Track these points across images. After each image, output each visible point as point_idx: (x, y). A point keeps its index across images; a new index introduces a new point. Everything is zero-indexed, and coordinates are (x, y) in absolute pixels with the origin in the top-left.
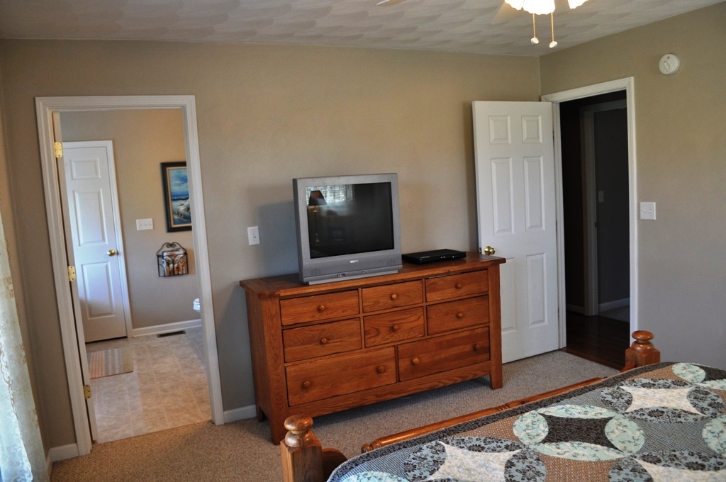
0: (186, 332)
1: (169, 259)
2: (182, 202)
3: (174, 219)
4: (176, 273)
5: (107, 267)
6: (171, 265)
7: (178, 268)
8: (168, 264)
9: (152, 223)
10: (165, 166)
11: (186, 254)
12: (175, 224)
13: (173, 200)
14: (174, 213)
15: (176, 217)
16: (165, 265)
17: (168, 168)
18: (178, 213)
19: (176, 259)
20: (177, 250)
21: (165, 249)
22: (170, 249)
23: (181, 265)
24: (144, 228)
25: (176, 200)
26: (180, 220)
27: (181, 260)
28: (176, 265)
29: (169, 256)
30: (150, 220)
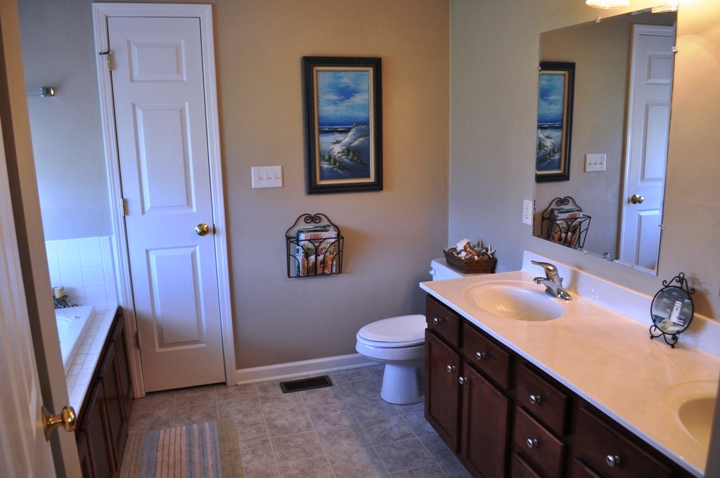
0: (334, 381)
1: (310, 245)
2: (338, 137)
3: (321, 168)
4: (320, 271)
5: (193, 255)
6: (312, 258)
7: (323, 262)
8: (307, 255)
9: (279, 175)
10: (310, 63)
11: (339, 237)
12: (322, 179)
13: (322, 132)
14: (322, 158)
15: (325, 165)
16: (300, 256)
17: (316, 68)
18: (330, 157)
19: (323, 245)
20: (325, 229)
21: (303, 225)
22: (311, 226)
23: (330, 257)
24: (264, 184)
25: (326, 132)
26: (331, 171)
27: (332, 248)
28: (321, 258)
29: (309, 240)
30: (277, 170)
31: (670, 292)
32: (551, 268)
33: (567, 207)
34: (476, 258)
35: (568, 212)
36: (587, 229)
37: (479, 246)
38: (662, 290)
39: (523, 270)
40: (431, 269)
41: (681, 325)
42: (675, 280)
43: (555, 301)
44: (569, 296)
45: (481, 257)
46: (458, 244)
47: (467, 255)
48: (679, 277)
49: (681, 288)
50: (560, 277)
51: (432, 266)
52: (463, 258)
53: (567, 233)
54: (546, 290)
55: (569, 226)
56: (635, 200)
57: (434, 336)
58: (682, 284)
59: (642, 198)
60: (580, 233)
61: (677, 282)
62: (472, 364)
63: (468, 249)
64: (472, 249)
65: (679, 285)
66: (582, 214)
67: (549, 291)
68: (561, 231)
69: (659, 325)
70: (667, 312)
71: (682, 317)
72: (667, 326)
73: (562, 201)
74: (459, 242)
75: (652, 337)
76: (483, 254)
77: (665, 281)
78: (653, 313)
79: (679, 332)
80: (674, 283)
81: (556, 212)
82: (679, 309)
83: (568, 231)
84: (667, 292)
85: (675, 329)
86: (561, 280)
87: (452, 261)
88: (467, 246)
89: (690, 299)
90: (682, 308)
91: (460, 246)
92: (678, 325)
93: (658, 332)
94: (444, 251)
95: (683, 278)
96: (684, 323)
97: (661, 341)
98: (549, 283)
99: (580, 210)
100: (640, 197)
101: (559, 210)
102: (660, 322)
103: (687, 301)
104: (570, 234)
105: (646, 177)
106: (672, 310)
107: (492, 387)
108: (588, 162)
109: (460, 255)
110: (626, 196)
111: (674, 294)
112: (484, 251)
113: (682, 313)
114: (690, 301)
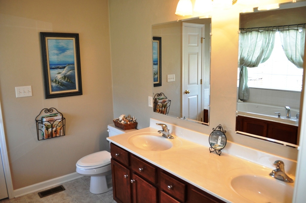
0: (65, 187)
1: (49, 124)
2: (60, 70)
3: (52, 86)
4: (54, 135)
6: (50, 130)
7: (56, 131)
8: (47, 129)
9: (30, 90)
10: (44, 36)
11: (63, 118)
12: (52, 91)
13: (51, 68)
14: (52, 81)
15: (54, 85)
16: (44, 129)
17: (47, 38)
18: (56, 81)
19: (55, 123)
20: (55, 115)
21: (44, 114)
22: (48, 114)
23: (58, 128)
24: (22, 95)
25: (53, 68)
26: (57, 87)
27: (59, 124)
28: (54, 129)
29: (48, 121)
30: (29, 88)
31: (216, 133)
32: (164, 126)
33: (161, 97)
34: (129, 123)
35: (162, 99)
36: (170, 106)
37: (128, 117)
38: (213, 132)
39: (150, 126)
40: (108, 129)
41: (222, 146)
42: (217, 128)
43: (167, 140)
44: (172, 137)
45: (131, 122)
46: (119, 117)
47: (124, 122)
48: (219, 126)
49: (220, 131)
50: (168, 129)
51: (108, 128)
52: (123, 124)
53: (162, 108)
54: (163, 135)
55: (163, 105)
56: (186, 93)
57: (116, 162)
58: (220, 129)
59: (189, 91)
60: (167, 108)
61: (219, 128)
62: (136, 173)
63: (124, 119)
64: (126, 119)
65: (219, 129)
66: (167, 99)
67: (164, 136)
68: (160, 107)
69: (213, 147)
70: (216, 141)
71: (222, 143)
72: (216, 147)
73: (159, 95)
74: (120, 116)
75: (211, 152)
76: (131, 121)
77: (214, 128)
78: (210, 142)
79: (221, 149)
80: (217, 129)
81: (157, 100)
82: (221, 139)
83: (163, 107)
84: (215, 133)
85: (220, 148)
86: (169, 130)
87: (118, 125)
88: (124, 118)
89: (224, 135)
90: (222, 139)
91: (121, 118)
92: (221, 146)
93: (213, 150)
94: (113, 121)
95: (221, 127)
96: (223, 145)
97: (214, 153)
98: (164, 132)
99: (166, 98)
100: (188, 91)
101: (158, 98)
102: (213, 145)
103: (223, 136)
104: (163, 108)
105: (190, 83)
106: (218, 140)
107: (148, 183)
108: (168, 78)
109: (121, 122)
110: (183, 91)
111: (218, 133)
112: (131, 119)
113: (222, 141)
114: (224, 136)
